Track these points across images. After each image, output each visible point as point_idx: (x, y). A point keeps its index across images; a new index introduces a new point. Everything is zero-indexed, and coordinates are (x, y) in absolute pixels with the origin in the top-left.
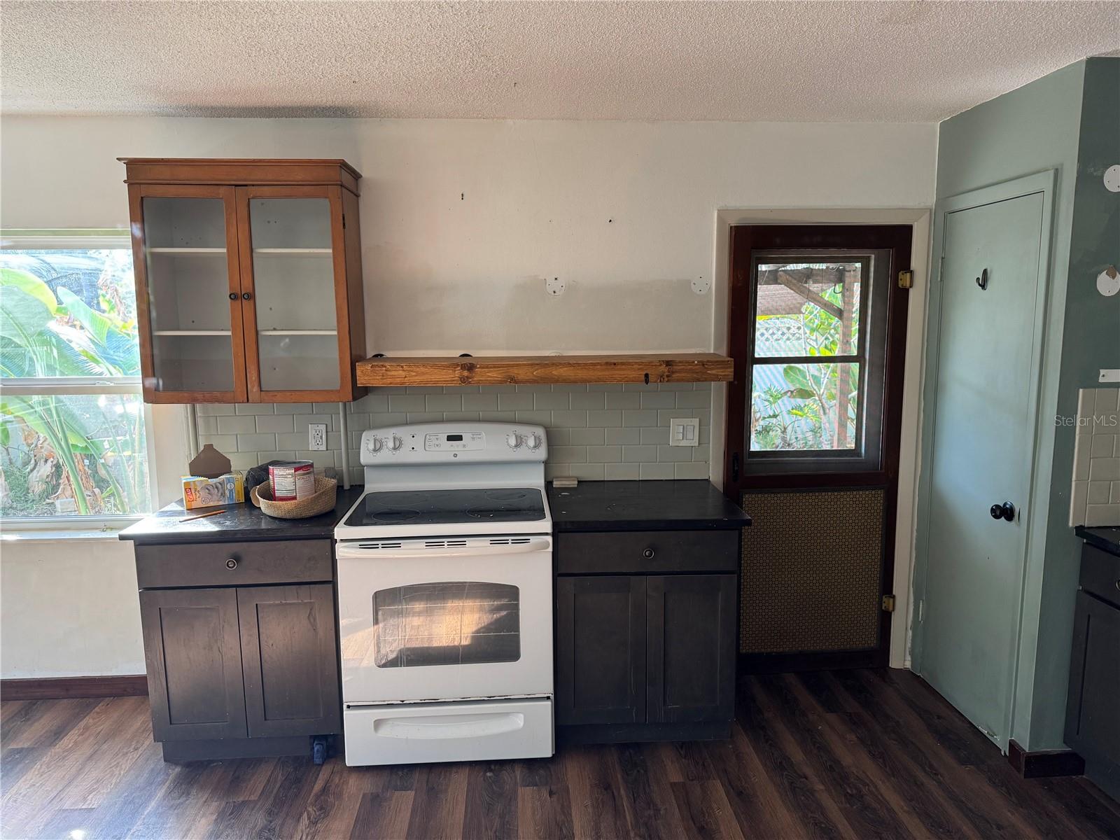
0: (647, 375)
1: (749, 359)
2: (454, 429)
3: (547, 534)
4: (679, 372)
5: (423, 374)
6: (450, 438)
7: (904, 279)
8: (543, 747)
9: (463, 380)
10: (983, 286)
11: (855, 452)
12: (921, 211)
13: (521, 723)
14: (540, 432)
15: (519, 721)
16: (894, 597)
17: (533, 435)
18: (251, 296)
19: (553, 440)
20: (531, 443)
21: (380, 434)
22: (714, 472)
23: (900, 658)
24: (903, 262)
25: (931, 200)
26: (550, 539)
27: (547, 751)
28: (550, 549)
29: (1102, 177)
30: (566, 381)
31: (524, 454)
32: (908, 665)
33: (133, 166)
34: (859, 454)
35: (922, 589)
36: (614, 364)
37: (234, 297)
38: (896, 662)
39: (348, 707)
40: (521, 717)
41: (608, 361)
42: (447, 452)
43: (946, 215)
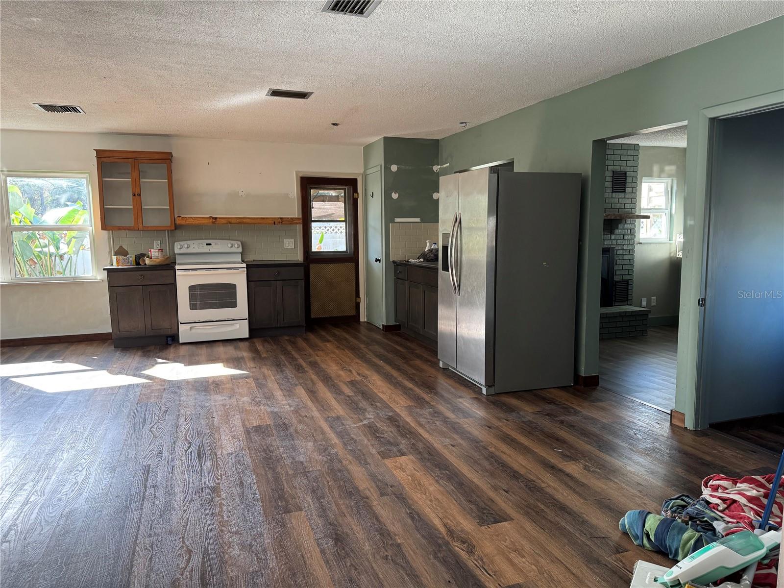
0: (274, 222)
1: (309, 221)
2: (209, 242)
3: (244, 268)
5: (199, 221)
6: (207, 244)
7: (356, 196)
8: (246, 335)
9: (213, 223)
10: (373, 197)
11: (346, 252)
12: (359, 174)
14: (239, 243)
15: (238, 326)
16: (360, 298)
17: (236, 244)
18: (139, 195)
19: (243, 245)
20: (236, 246)
21: (182, 243)
22: (299, 257)
23: (363, 318)
24: (355, 190)
25: (362, 171)
26: (246, 269)
27: (247, 336)
28: (246, 272)
29: (390, 168)
30: (248, 223)
31: (234, 250)
32: (366, 320)
33: (98, 151)
35: (368, 294)
36: (264, 218)
37: (134, 195)
38: (362, 320)
39: (181, 323)
40: (238, 325)
41: (262, 218)
42: (206, 249)
43: (365, 176)
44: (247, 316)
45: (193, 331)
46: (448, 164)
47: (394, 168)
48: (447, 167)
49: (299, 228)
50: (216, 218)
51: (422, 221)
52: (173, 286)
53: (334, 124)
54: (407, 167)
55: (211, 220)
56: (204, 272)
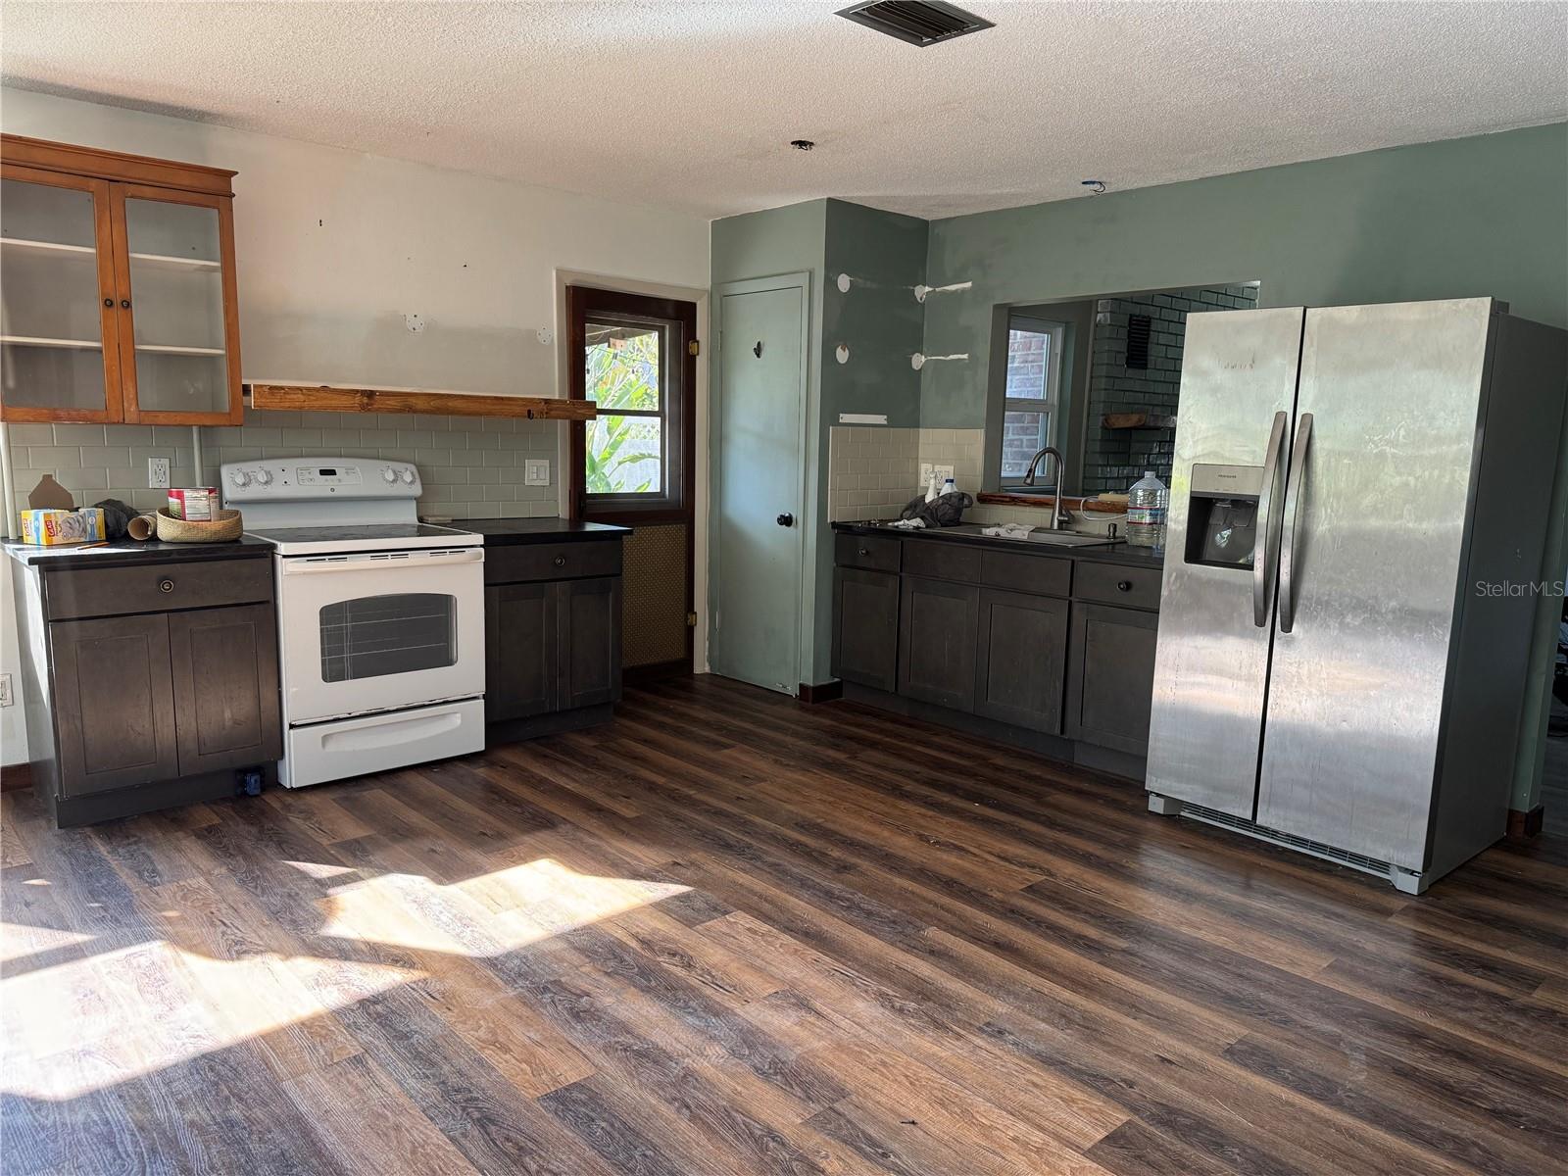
0: (529, 411)
2: (330, 464)
3: (477, 546)
4: (556, 409)
6: (323, 472)
7: (693, 349)
8: (476, 743)
9: (363, 407)
10: (758, 356)
11: (662, 493)
12: (701, 293)
13: (459, 721)
14: (413, 468)
15: (457, 720)
16: (695, 613)
17: (410, 473)
18: (127, 305)
19: (424, 474)
20: (407, 478)
22: (563, 510)
23: (701, 666)
24: (691, 333)
26: (481, 551)
27: (480, 746)
28: (483, 560)
29: (837, 281)
31: (400, 489)
32: (707, 668)
34: (664, 496)
35: (720, 603)
36: (502, 398)
37: (109, 303)
38: (697, 670)
39: (292, 727)
40: (458, 715)
41: (496, 398)
42: (322, 487)
43: (721, 297)
44: (480, 688)
45: (331, 747)
46: (968, 285)
47: (844, 283)
48: (964, 291)
49: (562, 428)
50: (370, 394)
51: (891, 424)
52: (265, 609)
53: (801, 144)
54: (869, 284)
55: (358, 398)
56: (365, 562)
